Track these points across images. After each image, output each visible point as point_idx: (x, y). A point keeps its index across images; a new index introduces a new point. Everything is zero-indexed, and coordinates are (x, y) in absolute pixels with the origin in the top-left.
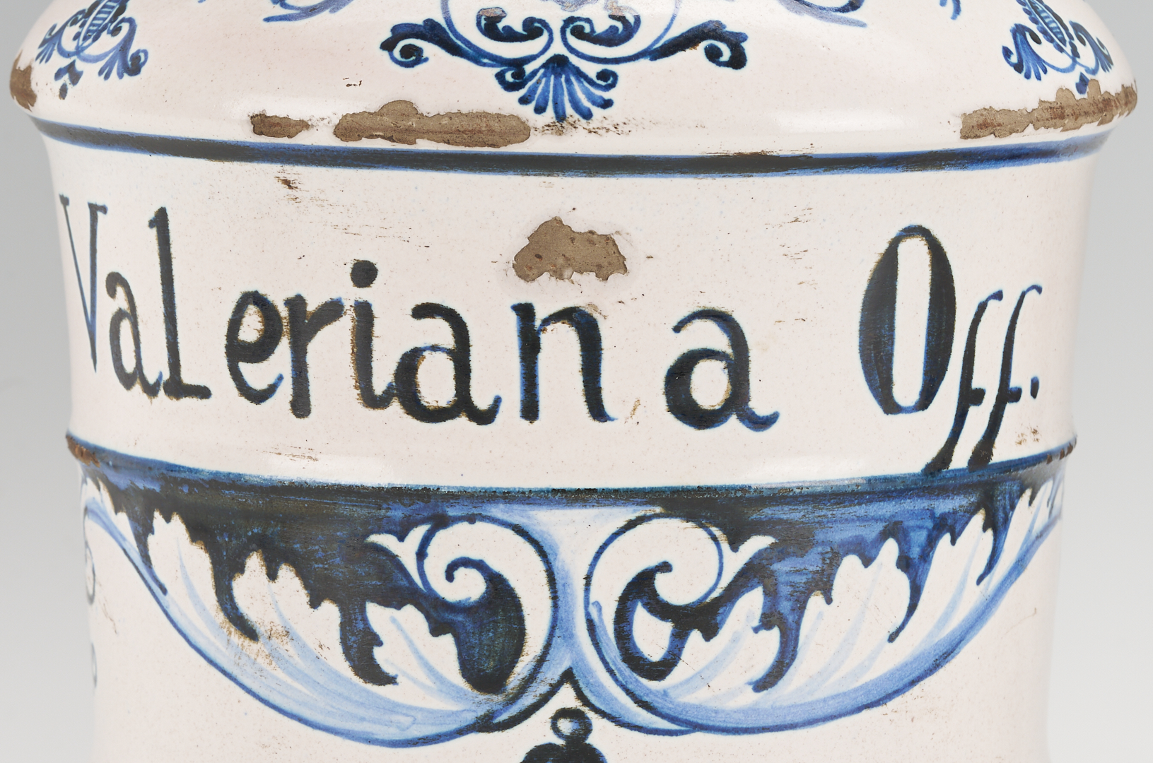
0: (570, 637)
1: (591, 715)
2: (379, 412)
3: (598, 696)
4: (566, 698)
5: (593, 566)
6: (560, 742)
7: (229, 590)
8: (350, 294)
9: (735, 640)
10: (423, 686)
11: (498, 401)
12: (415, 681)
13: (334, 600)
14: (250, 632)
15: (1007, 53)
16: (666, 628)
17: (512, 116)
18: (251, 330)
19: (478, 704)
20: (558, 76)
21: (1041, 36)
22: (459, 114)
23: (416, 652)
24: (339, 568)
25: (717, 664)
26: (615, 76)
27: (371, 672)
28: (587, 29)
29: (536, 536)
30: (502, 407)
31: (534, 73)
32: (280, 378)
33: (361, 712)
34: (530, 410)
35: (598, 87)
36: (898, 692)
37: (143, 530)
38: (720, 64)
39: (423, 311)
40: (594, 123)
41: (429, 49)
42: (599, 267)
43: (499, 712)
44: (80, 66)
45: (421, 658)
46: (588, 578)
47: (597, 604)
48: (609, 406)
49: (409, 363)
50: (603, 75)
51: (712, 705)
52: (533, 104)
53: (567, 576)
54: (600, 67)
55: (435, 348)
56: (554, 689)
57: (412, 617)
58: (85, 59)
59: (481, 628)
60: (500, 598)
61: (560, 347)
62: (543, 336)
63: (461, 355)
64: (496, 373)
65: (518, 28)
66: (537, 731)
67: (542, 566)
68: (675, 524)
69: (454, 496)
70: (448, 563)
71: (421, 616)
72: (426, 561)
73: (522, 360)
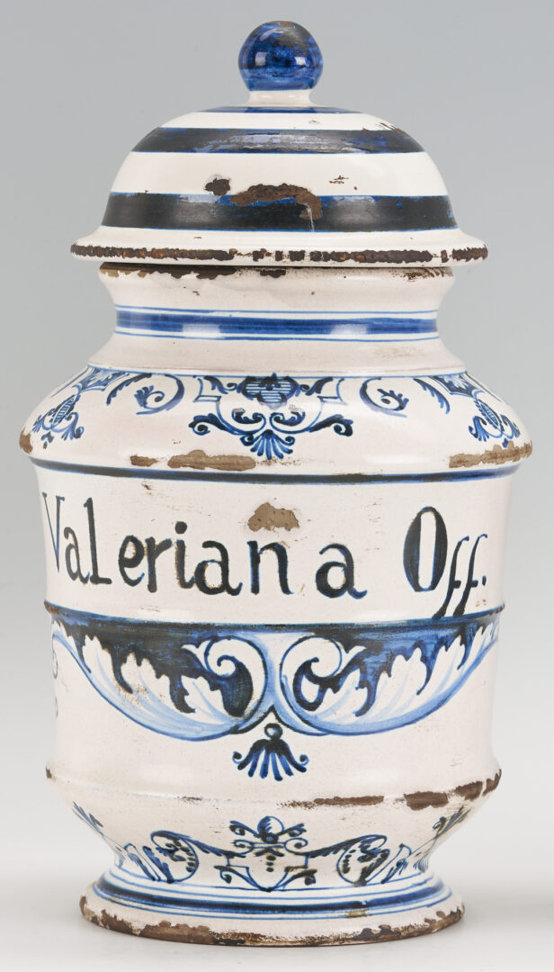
0: (273, 691)
1: (282, 726)
2: (187, 590)
3: (286, 718)
4: (271, 719)
5: (283, 659)
6: (268, 739)
7: (120, 670)
8: (175, 537)
9: (348, 693)
10: (207, 713)
11: (241, 585)
12: (203, 711)
13: (167, 675)
14: (128, 689)
15: (471, 429)
16: (316, 687)
17: (247, 457)
18: (130, 553)
19: (232, 721)
20: (268, 439)
21: (486, 421)
22: (224, 456)
23: (204, 698)
24: (169, 660)
25: (339, 704)
26: (293, 439)
27: (184, 708)
28: (281, 418)
29: (258, 646)
30: (243, 588)
31: (258, 438)
32: (143, 575)
33: (179, 725)
34: (255, 589)
35: (286, 444)
36: (421, 717)
37: (80, 644)
38: (341, 434)
39: (208, 544)
40: (284, 460)
41: (211, 427)
42: (287, 525)
43: (241, 725)
44: (53, 434)
45: (206, 701)
46: (281, 665)
47: (285, 677)
48: (291, 587)
49: (201, 568)
50: (288, 439)
51: (337, 722)
52: (257, 452)
53: (271, 664)
54: (287, 435)
55: (213, 561)
56: (266, 715)
57: (202, 682)
58: (56, 431)
59: (233, 687)
60: (242, 671)
61: (269, 561)
62: (261, 556)
63: (224, 564)
64: (240, 572)
65: (251, 418)
66: (258, 734)
67: (260, 659)
68: (321, 640)
69: (221, 628)
70: (218, 656)
71: (206, 682)
72: (209, 657)
73: (252, 566)
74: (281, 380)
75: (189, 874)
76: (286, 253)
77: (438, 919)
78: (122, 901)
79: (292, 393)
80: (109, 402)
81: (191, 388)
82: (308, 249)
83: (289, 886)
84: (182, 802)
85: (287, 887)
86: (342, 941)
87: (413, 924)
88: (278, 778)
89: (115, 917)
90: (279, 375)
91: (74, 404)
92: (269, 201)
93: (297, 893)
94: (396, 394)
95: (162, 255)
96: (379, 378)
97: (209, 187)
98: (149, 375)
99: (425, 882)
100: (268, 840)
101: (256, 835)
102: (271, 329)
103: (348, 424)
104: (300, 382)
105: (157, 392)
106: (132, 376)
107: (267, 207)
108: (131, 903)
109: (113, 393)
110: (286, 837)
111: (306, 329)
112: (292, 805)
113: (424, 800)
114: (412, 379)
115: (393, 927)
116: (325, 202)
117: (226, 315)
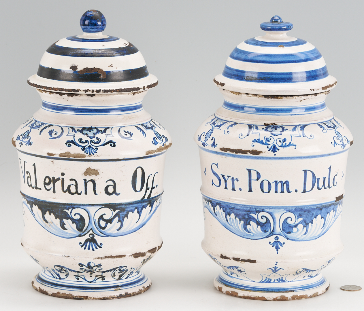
0: (91, 224)
1: (94, 234)
2: (65, 193)
3: (95, 232)
4: (91, 232)
5: (95, 214)
6: (90, 238)
7: (44, 216)
8: (61, 177)
9: (114, 224)
10: (71, 230)
11: (81, 192)
12: (70, 230)
13: (59, 218)
14: (47, 222)
15: (152, 142)
16: (105, 222)
17: (83, 154)
18: (47, 181)
19: (79, 233)
20: (90, 149)
21: (157, 138)
22: (76, 154)
23: (70, 226)
24: (59, 214)
25: (112, 227)
26: (97, 148)
27: (64, 229)
28: (94, 142)
29: (87, 210)
30: (82, 193)
31: (86, 148)
32: (51, 188)
33: (63, 234)
34: (86, 193)
35: (95, 150)
36: (137, 230)
37: (32, 207)
38: (112, 146)
39: (71, 180)
40: (95, 155)
41: (72, 144)
42: (95, 174)
43: (82, 234)
44: (23, 143)
45: (71, 227)
46: (94, 216)
47: (95, 219)
48: (97, 193)
49: (69, 187)
50: (96, 148)
51: (111, 233)
52: (86, 153)
53: (91, 216)
54: (96, 147)
55: (73, 185)
56: (89, 231)
57: (70, 221)
58: (23, 142)
59: (79, 223)
60: (82, 218)
61: (90, 185)
62: (88, 183)
63: (76, 186)
64: (81, 188)
65: (84, 141)
66: (87, 237)
67: (88, 214)
68: (106, 208)
69: (75, 205)
70: (75, 213)
71: (71, 221)
72: (72, 213)
73: (85, 186)
74: (93, 129)
75: (66, 277)
76: (95, 90)
77: (143, 289)
78: (45, 284)
79: (97, 133)
80: (40, 134)
81: (66, 130)
82: (102, 89)
84: (64, 257)
85: (96, 281)
86: (113, 298)
87: (135, 292)
88: (93, 250)
89: (43, 290)
90: (93, 127)
91: (29, 133)
92: (90, 73)
93: (99, 283)
94: (129, 132)
95: (56, 90)
96: (124, 127)
97: (71, 68)
98: (53, 125)
99: (139, 277)
100: (90, 268)
101: (86, 267)
102: (90, 112)
103: (114, 143)
104: (99, 129)
105: (55, 132)
106: (47, 125)
107: (89, 75)
108: (48, 285)
109: (41, 131)
110: (96, 267)
111: (101, 112)
112: (98, 258)
113: (138, 255)
114: (134, 126)
115: (129, 293)
116: (107, 73)
117: (77, 107)
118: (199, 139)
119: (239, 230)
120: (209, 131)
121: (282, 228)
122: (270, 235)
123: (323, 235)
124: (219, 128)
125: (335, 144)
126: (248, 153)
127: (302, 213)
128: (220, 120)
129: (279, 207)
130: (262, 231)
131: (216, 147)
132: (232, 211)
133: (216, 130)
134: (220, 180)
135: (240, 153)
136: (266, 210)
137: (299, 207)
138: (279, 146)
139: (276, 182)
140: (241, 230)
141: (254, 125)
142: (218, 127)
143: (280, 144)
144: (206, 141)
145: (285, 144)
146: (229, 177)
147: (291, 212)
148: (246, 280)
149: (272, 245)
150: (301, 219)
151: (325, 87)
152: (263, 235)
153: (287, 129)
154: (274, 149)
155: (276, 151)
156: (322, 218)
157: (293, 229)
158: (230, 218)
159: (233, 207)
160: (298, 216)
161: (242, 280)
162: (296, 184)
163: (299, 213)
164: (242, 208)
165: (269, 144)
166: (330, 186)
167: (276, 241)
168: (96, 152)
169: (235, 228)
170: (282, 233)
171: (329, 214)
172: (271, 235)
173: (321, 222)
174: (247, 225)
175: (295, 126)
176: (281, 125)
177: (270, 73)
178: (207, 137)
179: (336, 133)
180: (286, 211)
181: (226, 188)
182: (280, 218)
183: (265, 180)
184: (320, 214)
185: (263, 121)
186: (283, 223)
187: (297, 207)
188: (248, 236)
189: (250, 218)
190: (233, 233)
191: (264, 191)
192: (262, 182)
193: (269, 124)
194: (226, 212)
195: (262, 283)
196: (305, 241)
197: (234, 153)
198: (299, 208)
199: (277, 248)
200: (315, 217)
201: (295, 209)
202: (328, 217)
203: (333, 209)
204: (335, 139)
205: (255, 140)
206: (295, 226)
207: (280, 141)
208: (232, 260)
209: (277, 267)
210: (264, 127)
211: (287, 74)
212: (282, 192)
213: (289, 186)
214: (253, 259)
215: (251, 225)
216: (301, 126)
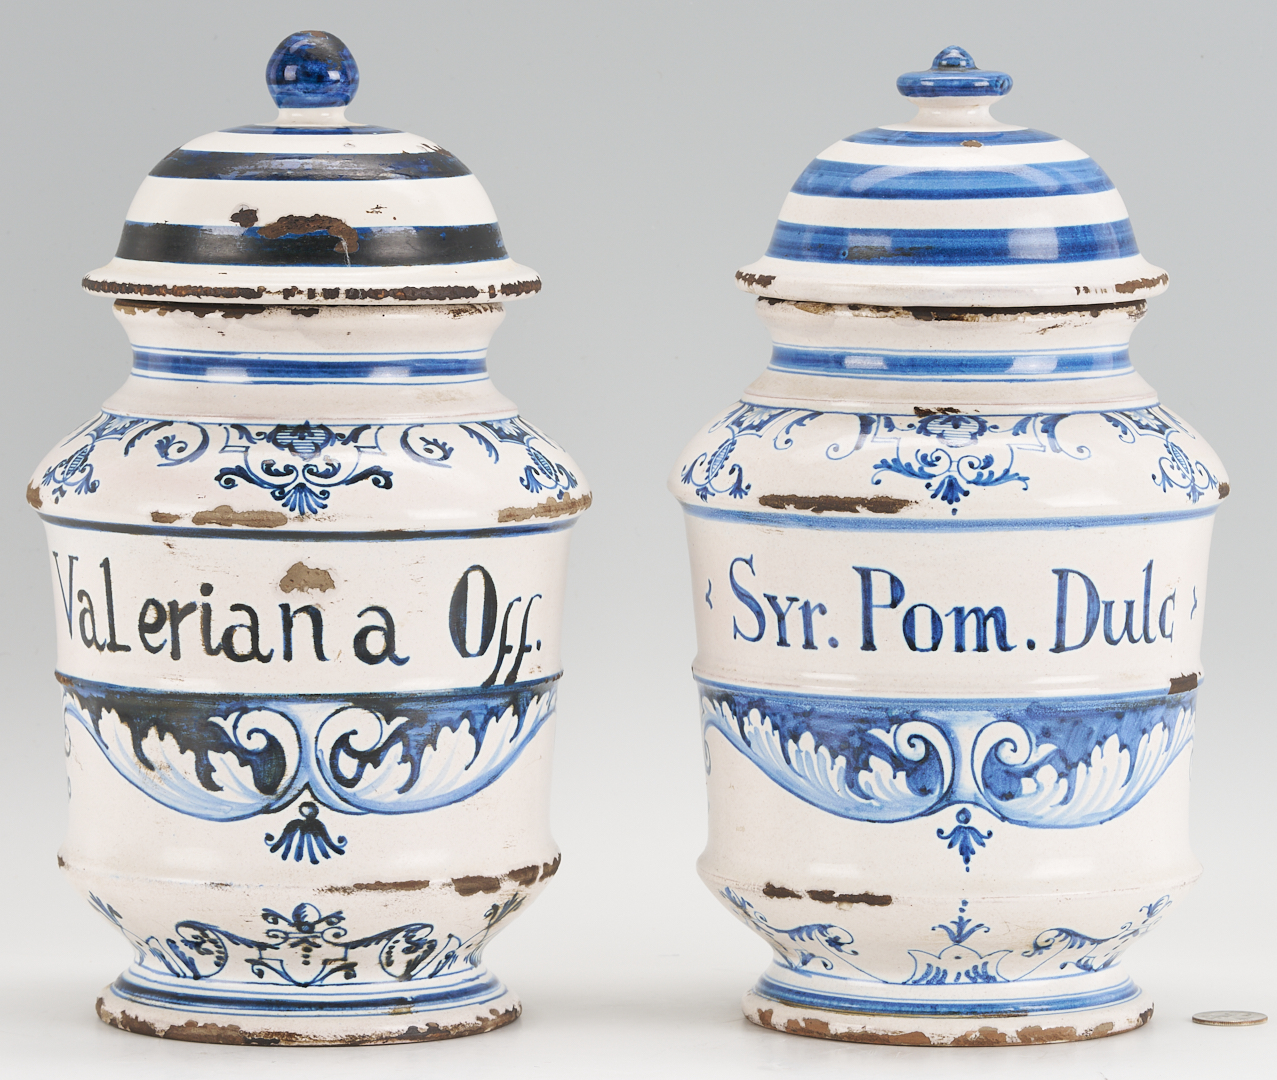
0: (308, 766)
1: (318, 805)
2: (214, 657)
3: (322, 795)
4: (306, 797)
5: (319, 731)
6: (303, 818)
7: (140, 745)
8: (200, 600)
10: (236, 791)
11: (272, 651)
12: (232, 789)
13: (192, 750)
14: (151, 767)
15: (522, 480)
16: (355, 762)
17: (279, 513)
18: (151, 617)
19: (264, 800)
20: (301, 493)
21: (539, 471)
22: (253, 511)
23: (233, 775)
24: (195, 734)
25: (380, 779)
26: (328, 493)
27: (212, 786)
28: (315, 470)
29: (291, 717)
30: (274, 654)
31: (289, 492)
32: (166, 641)
33: (205, 805)
34: (288, 656)
35: (321, 498)
36: (470, 795)
37: (96, 718)
38: (380, 487)
39: (236, 608)
40: (318, 516)
41: (238, 480)
42: (321, 585)
43: (273, 804)
44: (65, 488)
45: (235, 778)
46: (317, 738)
47: (321, 750)
48: (326, 655)
49: (229, 633)
50: (322, 493)
51: (378, 800)
52: (289, 507)
53: (306, 736)
54: (322, 489)
55: (241, 626)
56: (300, 792)
57: (230, 758)
58: (68, 484)
59: (265, 763)
60: (274, 746)
61: (303, 625)
62: (294, 620)
63: (254, 629)
64: (271, 637)
65: (282, 470)
66: (292, 813)
67: (294, 732)
68: (359, 711)
69: (251, 698)
70: (248, 731)
71: (235, 757)
72: (238, 730)
73: (284, 631)
74: (314, 428)
75: (218, 968)
76: (319, 291)
77: (491, 1017)
78: (143, 1000)
79: (326, 442)
80: (126, 452)
81: (217, 437)
82: (343, 287)
83: (326, 981)
84: (209, 888)
85: (325, 982)
86: (385, 1040)
87: (463, 1022)
88: (315, 861)
89: (137, 1018)
90: (312, 423)
91: (88, 454)
92: (301, 233)
93: (335, 988)
94: (440, 443)
95: (183, 293)
96: (422, 425)
97: (234, 218)
98: (170, 423)
99: (477, 978)
100: (303, 929)
101: (290, 924)
102: (303, 372)
103: (387, 476)
104: (335, 430)
105: (179, 442)
106: (151, 424)
107: (297, 241)
108: (153, 1002)
109: (131, 443)
110: (323, 926)
111: (341, 372)
112: (330, 890)
113: (474, 885)
114: (457, 426)
115: (442, 1025)
116: (362, 234)
117: (255, 357)
118: (687, 478)
119: (829, 790)
120: (720, 448)
121: (984, 779)
122: (938, 806)
123: (1127, 809)
124: (758, 433)
125: (1166, 483)
126: (858, 508)
127: (1052, 724)
128: (760, 409)
129: (971, 701)
130: (913, 790)
131: (746, 494)
132: (804, 725)
133: (746, 442)
134: (760, 614)
135: (830, 509)
136: (924, 714)
137: (1041, 703)
138: (969, 482)
139: (959, 611)
140: (836, 789)
141: (879, 416)
142: (754, 431)
143: (972, 475)
144: (709, 482)
145: (987, 474)
146: (793, 600)
147: (1014, 722)
148: (856, 977)
149: (948, 841)
150: (1047, 748)
151: (1128, 283)
152: (916, 804)
153: (995, 427)
154: (951, 492)
155: (958, 500)
156: (1123, 747)
157: (1020, 783)
158: (799, 751)
159: (808, 708)
160: (1037, 737)
161: (841, 978)
162: (1030, 619)
163: (1041, 724)
164: (838, 711)
165: (931, 476)
166: (1151, 636)
167: (963, 825)
168: (325, 506)
169: (817, 785)
170: (981, 796)
171: (1146, 735)
172: (944, 803)
173: (1120, 761)
174: (857, 770)
175: (1023, 418)
176: (976, 414)
177: (933, 231)
178: (715, 467)
179: (1167, 447)
180: (997, 715)
181: (782, 642)
182: (975, 743)
183: (920, 605)
184: (1116, 732)
185: (911, 401)
186: (985, 761)
187: (1034, 702)
188: (862, 809)
189: (870, 744)
190: (808, 804)
191: (918, 645)
192: (910, 613)
193: (933, 410)
194: (784, 729)
195: (914, 987)
196: (1066, 827)
197: (808, 513)
198: (1041, 707)
199: (966, 853)
200: (1100, 744)
201: (1028, 710)
202: (1146, 747)
203: (1162, 719)
204: (1166, 464)
205: (884, 462)
206: (1030, 773)
207: (971, 465)
208: (807, 899)
209: (965, 919)
210: (916, 421)
211: (993, 233)
212: (982, 647)
213: (1004, 624)
214: (879, 892)
215: (871, 771)
216: (1045, 417)
